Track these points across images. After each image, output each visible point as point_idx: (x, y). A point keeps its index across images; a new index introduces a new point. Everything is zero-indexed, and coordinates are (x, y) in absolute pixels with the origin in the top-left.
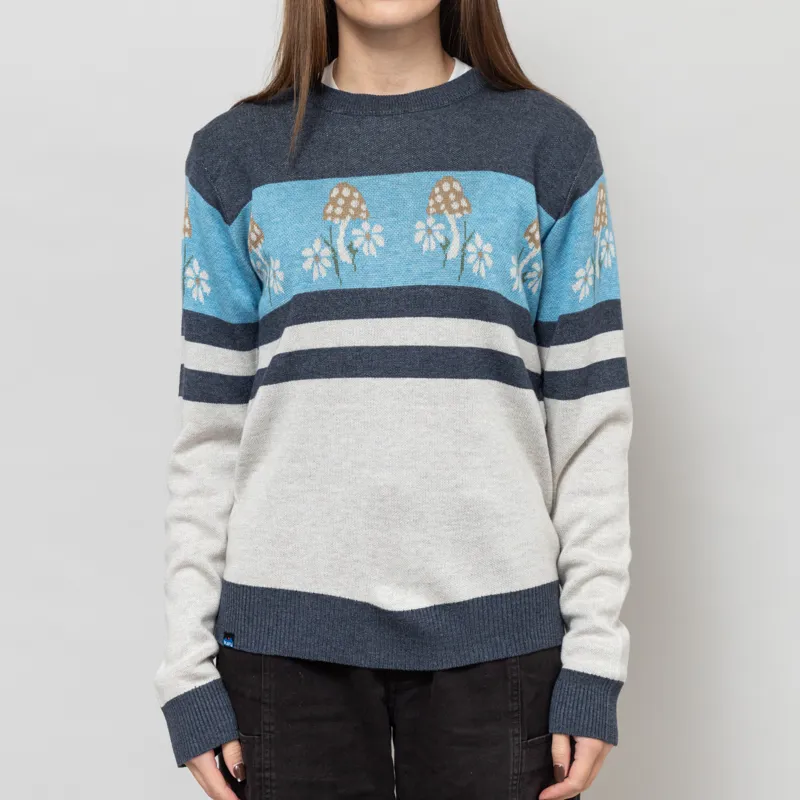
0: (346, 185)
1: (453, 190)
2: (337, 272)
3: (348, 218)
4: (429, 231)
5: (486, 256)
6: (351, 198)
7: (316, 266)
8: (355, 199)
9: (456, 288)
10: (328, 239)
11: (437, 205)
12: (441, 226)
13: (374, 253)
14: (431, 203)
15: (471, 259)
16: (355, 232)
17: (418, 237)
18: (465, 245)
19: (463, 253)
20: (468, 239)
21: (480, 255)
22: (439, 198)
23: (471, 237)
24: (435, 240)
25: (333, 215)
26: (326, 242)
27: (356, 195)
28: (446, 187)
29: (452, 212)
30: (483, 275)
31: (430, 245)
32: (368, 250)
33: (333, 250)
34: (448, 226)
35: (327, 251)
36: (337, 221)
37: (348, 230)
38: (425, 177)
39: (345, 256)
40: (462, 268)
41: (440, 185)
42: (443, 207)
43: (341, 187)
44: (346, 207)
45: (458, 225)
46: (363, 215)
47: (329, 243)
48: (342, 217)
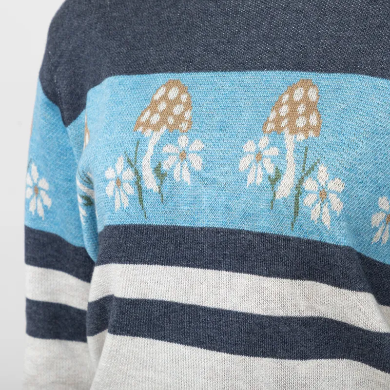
0: (176, 83)
1: (306, 99)
2: (141, 202)
3: (164, 129)
4: (259, 156)
5: (332, 197)
6: (177, 101)
7: (117, 193)
8: (180, 103)
9: (287, 239)
10: (132, 157)
11: (278, 120)
12: (275, 151)
13: (187, 178)
14: (273, 115)
15: (308, 200)
16: (168, 149)
17: (244, 163)
18: (301, 180)
19: (299, 191)
20: (307, 171)
21: (323, 195)
22: (284, 110)
23: (312, 168)
24: (264, 169)
25: (147, 125)
26: (129, 161)
27: (184, 97)
28: (298, 94)
29: (294, 130)
30: (327, 224)
31: (256, 177)
32: (181, 174)
33: (137, 173)
34: (283, 152)
35: (129, 175)
36: (148, 132)
37: (159, 146)
38: (276, 78)
39: (150, 182)
40: (296, 213)
41: (291, 90)
42: (285, 122)
43: (169, 85)
44: (165, 114)
45: (296, 151)
46: (184, 126)
47: (131, 163)
48: (156, 128)
